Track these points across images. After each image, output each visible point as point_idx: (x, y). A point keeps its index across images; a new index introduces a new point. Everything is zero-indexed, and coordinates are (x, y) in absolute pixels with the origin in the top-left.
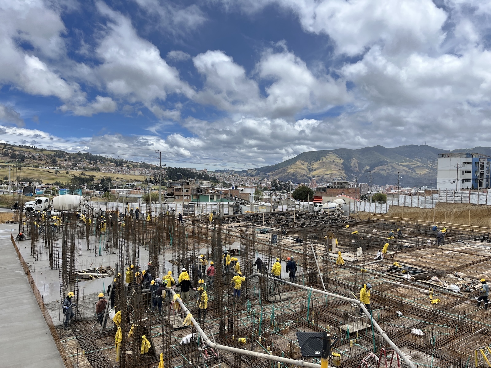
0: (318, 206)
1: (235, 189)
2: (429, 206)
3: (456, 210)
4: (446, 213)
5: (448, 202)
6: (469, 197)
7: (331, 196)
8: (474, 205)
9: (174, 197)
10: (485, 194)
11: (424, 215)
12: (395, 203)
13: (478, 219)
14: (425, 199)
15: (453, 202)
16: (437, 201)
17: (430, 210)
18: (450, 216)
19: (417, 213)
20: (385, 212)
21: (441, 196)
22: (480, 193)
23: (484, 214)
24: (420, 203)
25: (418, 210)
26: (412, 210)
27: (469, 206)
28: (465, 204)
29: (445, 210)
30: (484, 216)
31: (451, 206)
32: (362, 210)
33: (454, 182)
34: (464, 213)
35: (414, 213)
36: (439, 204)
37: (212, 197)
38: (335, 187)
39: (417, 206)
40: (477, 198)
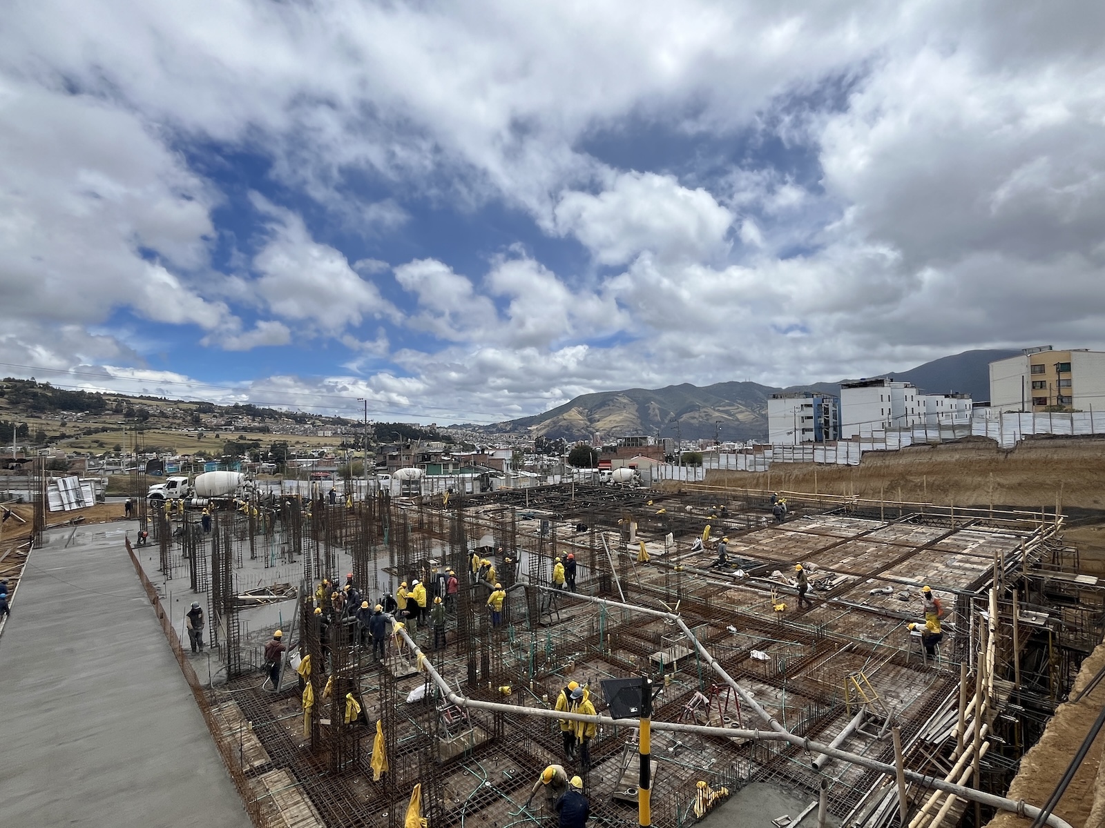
0: (606, 474)
1: (480, 453)
2: (760, 468)
3: (796, 472)
4: (783, 477)
5: (785, 461)
6: (813, 453)
7: (623, 459)
8: (820, 464)
9: (387, 469)
10: (834, 448)
11: (755, 482)
12: (715, 466)
13: (827, 485)
14: (755, 458)
15: (792, 461)
16: (771, 460)
17: (762, 474)
18: (789, 480)
19: (745, 479)
20: (701, 479)
21: (776, 454)
22: (827, 448)
23: (834, 476)
24: (748, 464)
25: (745, 475)
26: (738, 475)
27: (813, 466)
28: (807, 463)
29: (782, 473)
30: (835, 480)
31: (790, 468)
32: (669, 477)
33: (791, 433)
34: (808, 477)
35: (741, 479)
36: (774, 465)
37: (446, 466)
38: (629, 445)
39: (744, 469)
40: (823, 454)
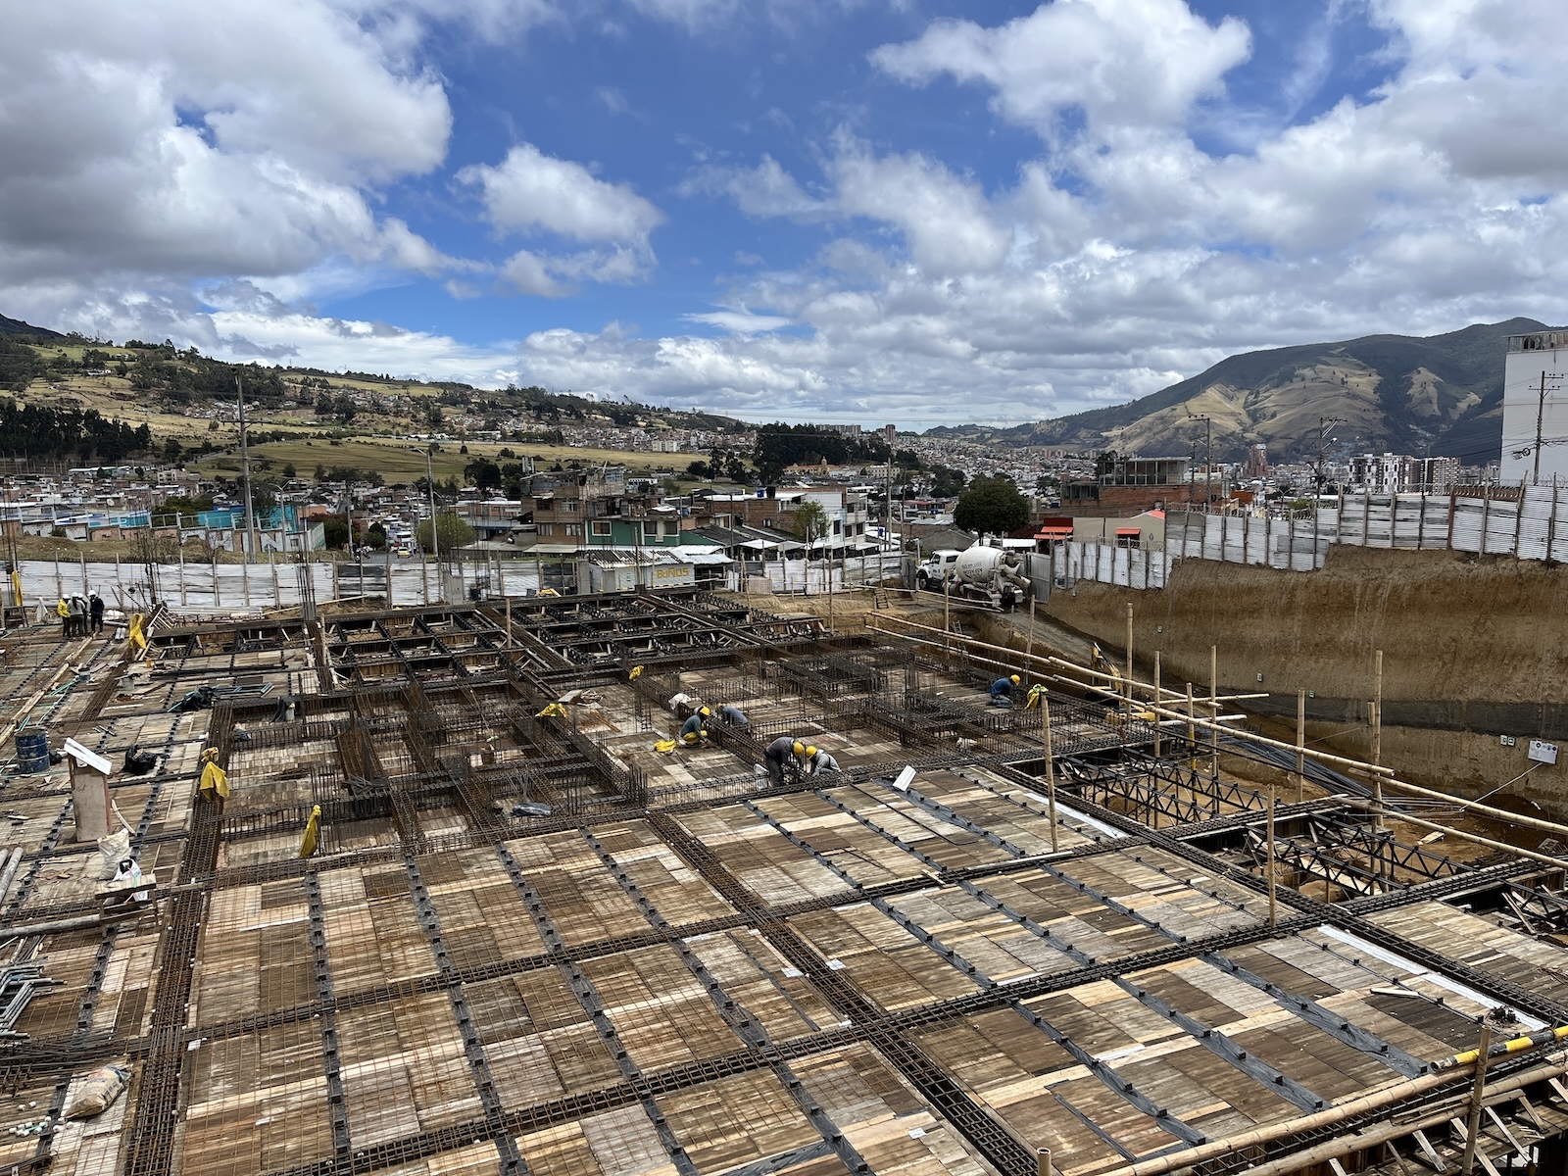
1: (765, 496)
2: (1303, 561)
3: (1395, 578)
4: (1358, 589)
5: (1374, 543)
6: (1450, 521)
7: (1104, 516)
8: (1468, 556)
9: (535, 530)
10: (1512, 507)
11: (1284, 600)
12: (1193, 549)
13: (1477, 622)
14: (1293, 529)
15: (1388, 544)
16: (1332, 539)
17: (1303, 579)
18: (1373, 602)
19: (1260, 590)
20: (1160, 584)
21: (1348, 519)
22: (1494, 504)
23: (1501, 597)
24: (1274, 547)
25: (1264, 579)
26: (1244, 579)
27: (1445, 562)
28: (1430, 553)
29: (1357, 579)
30: (1502, 609)
31: (1379, 563)
32: (1090, 574)
34: (1425, 594)
35: (1250, 590)
36: (1339, 553)
37: (651, 527)
39: (1262, 561)
40: (1479, 526)
